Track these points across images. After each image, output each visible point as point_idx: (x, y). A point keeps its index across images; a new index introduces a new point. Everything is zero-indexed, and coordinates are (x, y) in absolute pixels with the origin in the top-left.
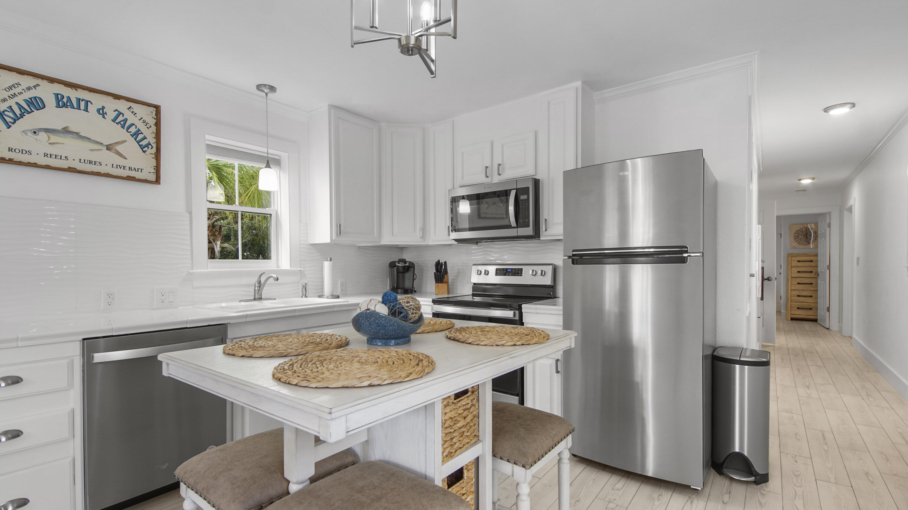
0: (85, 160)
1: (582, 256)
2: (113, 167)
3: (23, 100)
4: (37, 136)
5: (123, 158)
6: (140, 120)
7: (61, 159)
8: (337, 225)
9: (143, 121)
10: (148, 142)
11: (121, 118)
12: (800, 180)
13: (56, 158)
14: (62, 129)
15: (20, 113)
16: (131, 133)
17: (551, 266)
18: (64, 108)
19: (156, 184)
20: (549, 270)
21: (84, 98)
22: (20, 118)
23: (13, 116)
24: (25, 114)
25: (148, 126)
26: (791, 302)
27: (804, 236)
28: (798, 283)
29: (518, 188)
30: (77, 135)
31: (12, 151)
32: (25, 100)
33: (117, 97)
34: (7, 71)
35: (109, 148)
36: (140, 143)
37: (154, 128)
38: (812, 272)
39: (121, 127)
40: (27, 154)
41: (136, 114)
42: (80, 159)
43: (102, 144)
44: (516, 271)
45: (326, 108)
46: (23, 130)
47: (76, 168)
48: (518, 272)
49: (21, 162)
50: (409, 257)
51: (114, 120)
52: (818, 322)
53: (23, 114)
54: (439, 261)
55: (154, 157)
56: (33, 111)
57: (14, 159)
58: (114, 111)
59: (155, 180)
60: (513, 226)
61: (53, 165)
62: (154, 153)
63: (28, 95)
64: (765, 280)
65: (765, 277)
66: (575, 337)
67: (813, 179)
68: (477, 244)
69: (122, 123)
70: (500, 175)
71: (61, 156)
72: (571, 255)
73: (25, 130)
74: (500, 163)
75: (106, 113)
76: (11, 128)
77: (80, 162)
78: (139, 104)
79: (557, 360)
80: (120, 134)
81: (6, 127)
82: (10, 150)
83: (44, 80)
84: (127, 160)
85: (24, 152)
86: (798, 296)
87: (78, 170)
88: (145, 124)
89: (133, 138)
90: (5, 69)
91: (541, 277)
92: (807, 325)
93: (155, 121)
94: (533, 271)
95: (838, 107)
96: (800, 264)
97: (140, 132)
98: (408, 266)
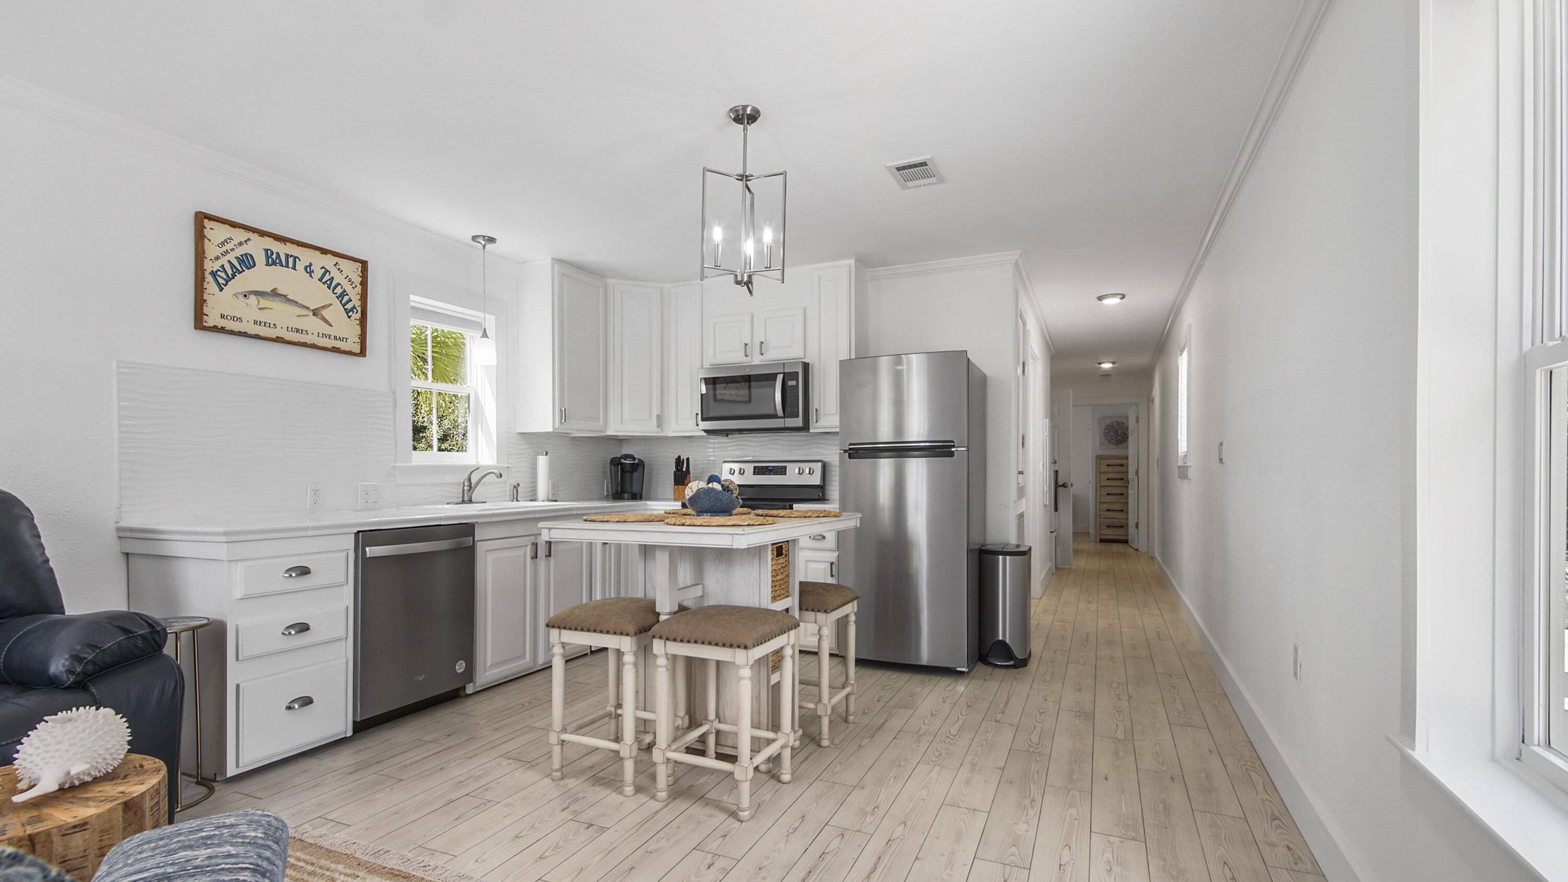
0: (292, 328)
1: (858, 450)
2: (318, 336)
3: (235, 258)
4: (247, 300)
5: (327, 324)
6: (346, 278)
7: (270, 327)
8: (561, 411)
9: (349, 279)
10: (353, 305)
11: (327, 277)
12: (1100, 364)
13: (265, 326)
14: (271, 291)
15: (232, 273)
16: (337, 295)
17: (820, 464)
18: (273, 266)
19: (360, 356)
20: (818, 467)
21: (293, 254)
22: (232, 279)
23: (225, 277)
24: (236, 274)
25: (354, 286)
26: (1100, 518)
27: (1115, 432)
28: (1108, 494)
29: (787, 373)
30: (285, 298)
31: (224, 318)
32: (237, 258)
33: (324, 251)
34: (220, 224)
35: (315, 313)
36: (346, 307)
37: (359, 288)
38: (1122, 479)
39: (328, 287)
40: (238, 322)
41: (342, 271)
42: (288, 327)
43: (309, 308)
44: (779, 469)
45: (548, 262)
46: (235, 292)
47: (283, 337)
48: (782, 471)
49: (232, 331)
50: (637, 452)
51: (320, 280)
52: (1129, 543)
53: (234, 274)
54: (679, 457)
55: (358, 323)
56: (244, 271)
57: (225, 327)
58: (321, 268)
59: (359, 352)
60: (779, 415)
61: (262, 334)
62: (358, 318)
63: (240, 251)
64: (1060, 488)
65: (1060, 483)
66: (860, 518)
67: (1114, 363)
68: (727, 436)
69: (328, 282)
70: (762, 354)
71: (270, 324)
72: (848, 449)
73: (237, 293)
74: (762, 341)
75: (313, 270)
76: (223, 290)
77: (288, 330)
78: (345, 260)
79: (832, 564)
80: (327, 296)
81: (219, 290)
82: (222, 316)
83: (255, 234)
84: (331, 327)
85: (235, 319)
86: (1108, 510)
87: (286, 340)
88: (350, 283)
89: (339, 301)
90: (218, 222)
91: (809, 476)
92: (1115, 547)
93: (361, 279)
94: (800, 469)
95: (1109, 297)
96: (1110, 469)
97: (345, 293)
98: (636, 463)
